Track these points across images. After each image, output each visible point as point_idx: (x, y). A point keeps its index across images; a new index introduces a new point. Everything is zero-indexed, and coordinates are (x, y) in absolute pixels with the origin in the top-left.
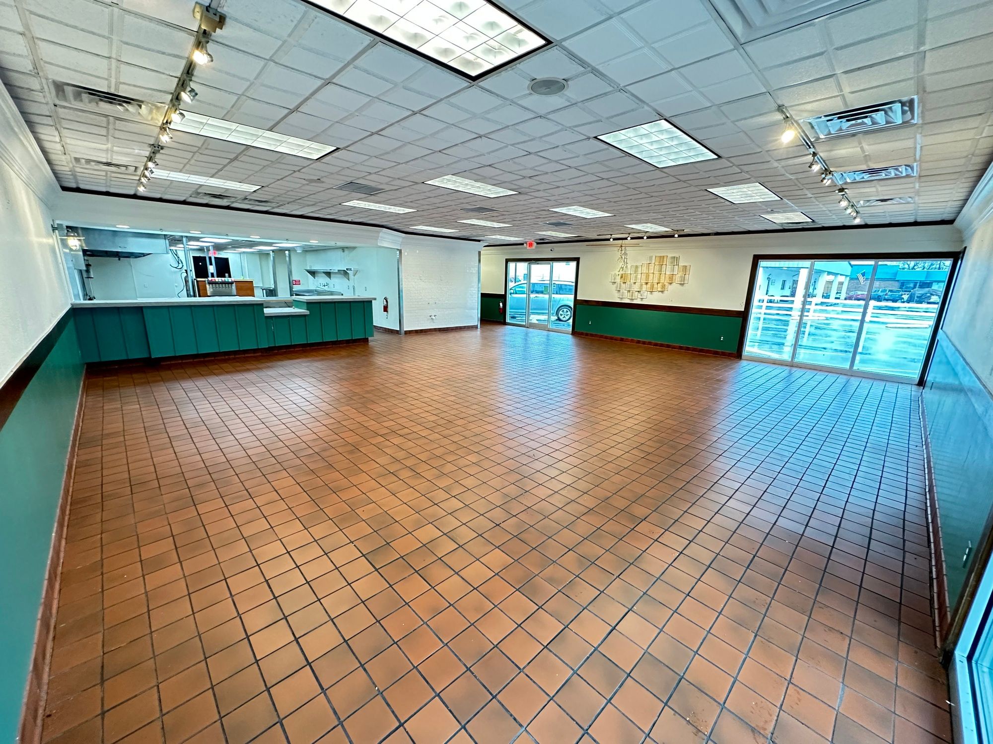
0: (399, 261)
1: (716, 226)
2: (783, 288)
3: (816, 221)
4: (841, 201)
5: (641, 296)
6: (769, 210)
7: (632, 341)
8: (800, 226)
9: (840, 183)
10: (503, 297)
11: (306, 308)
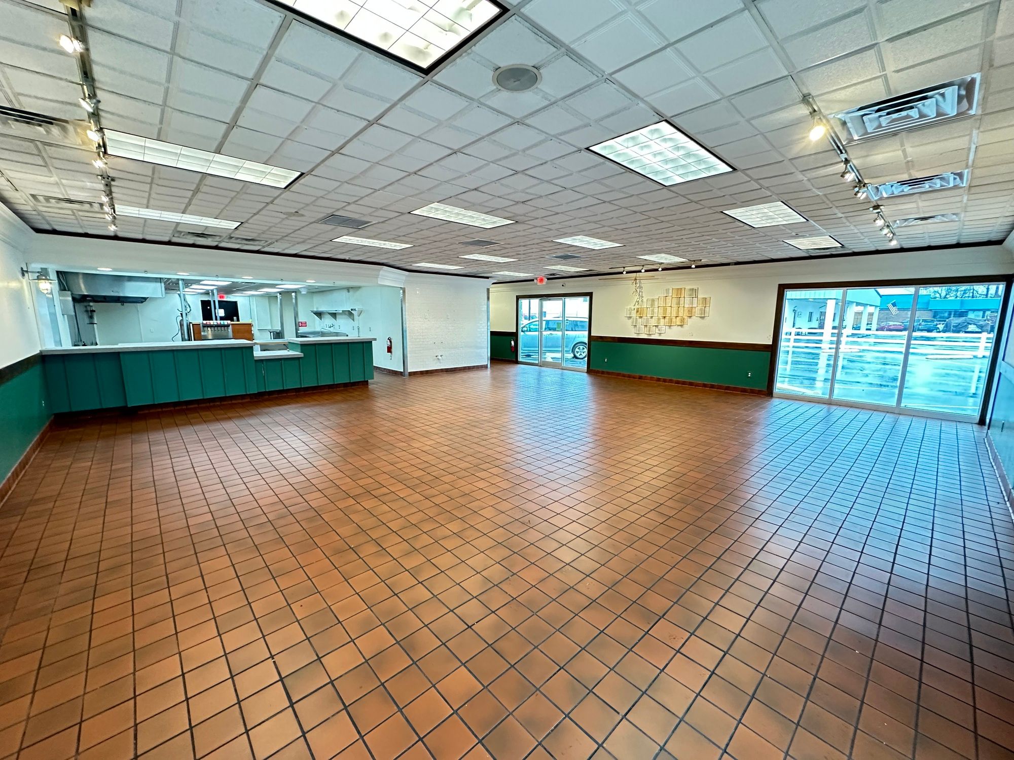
0: (403, 300)
1: (735, 254)
2: (810, 320)
3: (846, 245)
4: (876, 219)
5: (659, 330)
6: (794, 234)
7: (652, 379)
8: (828, 253)
9: (876, 198)
10: (514, 335)
11: (299, 350)
